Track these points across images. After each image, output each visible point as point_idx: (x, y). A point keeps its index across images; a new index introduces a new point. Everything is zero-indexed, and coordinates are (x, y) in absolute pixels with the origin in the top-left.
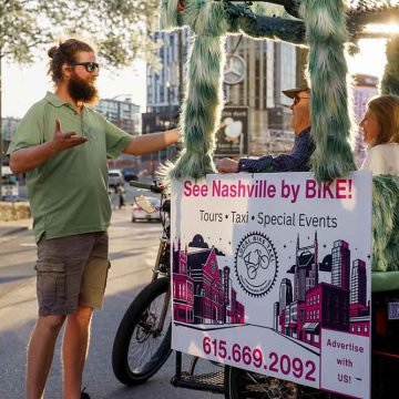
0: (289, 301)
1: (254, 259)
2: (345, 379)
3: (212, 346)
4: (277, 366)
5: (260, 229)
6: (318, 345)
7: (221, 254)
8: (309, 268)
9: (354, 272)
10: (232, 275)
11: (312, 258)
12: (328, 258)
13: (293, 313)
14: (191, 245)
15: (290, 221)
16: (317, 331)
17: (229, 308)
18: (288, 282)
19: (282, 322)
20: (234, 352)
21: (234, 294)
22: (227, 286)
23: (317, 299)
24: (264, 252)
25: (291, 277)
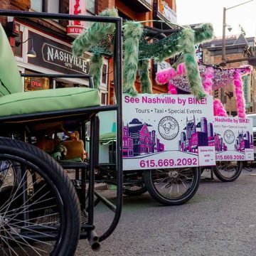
0: (185, 139)
1: (168, 126)
2: (208, 161)
3: (146, 164)
4: (181, 163)
5: (170, 115)
6: (197, 152)
7: (150, 126)
8: (192, 127)
9: (209, 127)
10: (157, 133)
11: (193, 124)
12: (199, 123)
13: (187, 143)
14: (130, 123)
15: (183, 112)
16: (197, 148)
17: (155, 146)
18: (184, 133)
19: (182, 147)
20: (159, 163)
21: (158, 140)
22: (154, 138)
23: (196, 137)
24: (172, 123)
25: (185, 131)
